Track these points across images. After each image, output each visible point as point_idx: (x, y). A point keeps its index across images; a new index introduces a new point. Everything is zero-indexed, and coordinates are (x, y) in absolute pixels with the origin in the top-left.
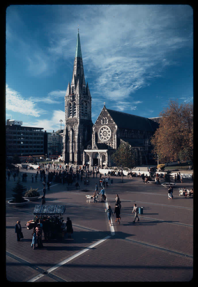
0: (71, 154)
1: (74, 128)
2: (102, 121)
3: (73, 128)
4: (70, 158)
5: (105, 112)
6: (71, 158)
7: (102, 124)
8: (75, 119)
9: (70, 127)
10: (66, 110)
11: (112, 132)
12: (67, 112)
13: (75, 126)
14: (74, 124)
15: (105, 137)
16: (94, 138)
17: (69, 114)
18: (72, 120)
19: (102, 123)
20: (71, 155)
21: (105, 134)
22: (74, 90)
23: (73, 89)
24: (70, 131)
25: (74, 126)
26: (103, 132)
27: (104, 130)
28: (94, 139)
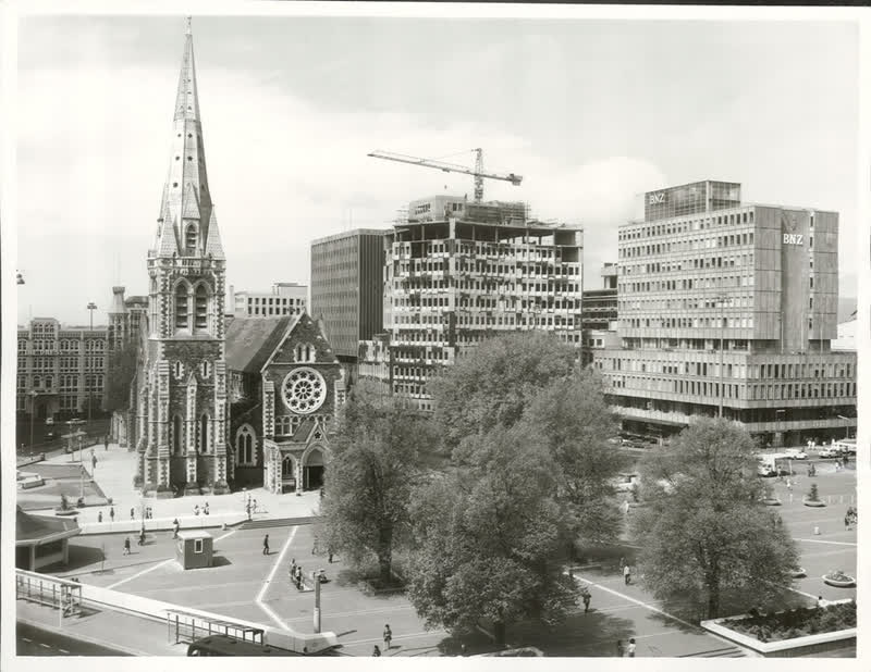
0: (195, 460)
1: (203, 370)
2: (295, 351)
3: (198, 370)
4: (189, 474)
5: (305, 327)
6: (195, 473)
7: (297, 362)
8: (210, 342)
9: (181, 366)
10: (163, 306)
11: (330, 387)
12: (167, 312)
13: (209, 365)
14: (201, 356)
15: (303, 399)
16: (273, 405)
17: (180, 320)
18: (195, 344)
19: (295, 359)
20: (195, 463)
21: (303, 391)
22: (197, 238)
23: (194, 235)
24: (184, 380)
25: (202, 365)
26: (298, 386)
27: (300, 380)
28: (269, 406)
